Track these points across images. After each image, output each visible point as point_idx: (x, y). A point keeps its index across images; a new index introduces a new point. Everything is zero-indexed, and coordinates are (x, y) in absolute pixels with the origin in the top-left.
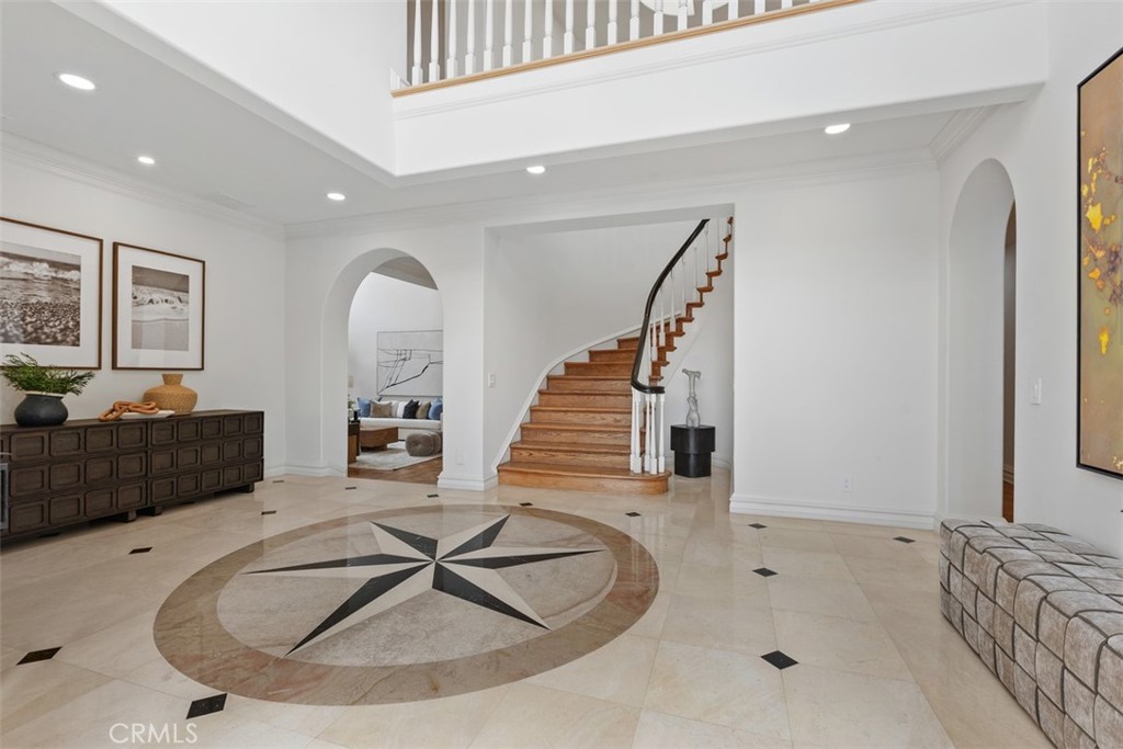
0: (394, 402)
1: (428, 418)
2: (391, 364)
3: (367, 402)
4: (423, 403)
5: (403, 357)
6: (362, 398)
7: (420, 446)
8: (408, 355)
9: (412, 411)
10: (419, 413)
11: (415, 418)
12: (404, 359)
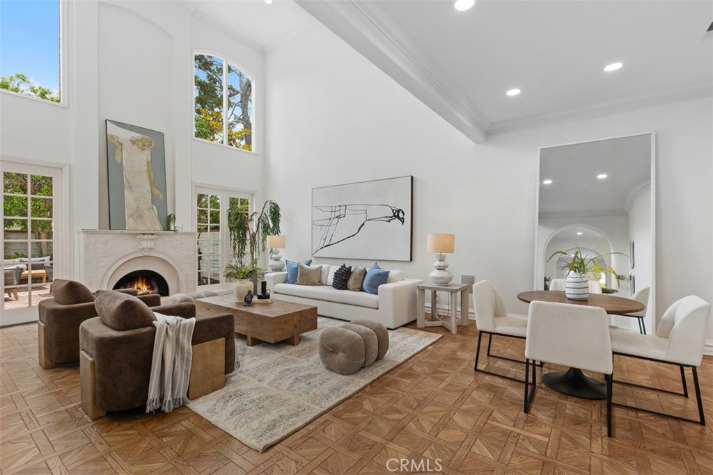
0: (325, 266)
1: (362, 290)
2: (325, 223)
3: (296, 266)
4: (356, 267)
5: (338, 214)
6: (291, 260)
7: (341, 356)
8: (343, 212)
9: (343, 279)
10: (351, 282)
11: (346, 288)
12: (339, 217)
